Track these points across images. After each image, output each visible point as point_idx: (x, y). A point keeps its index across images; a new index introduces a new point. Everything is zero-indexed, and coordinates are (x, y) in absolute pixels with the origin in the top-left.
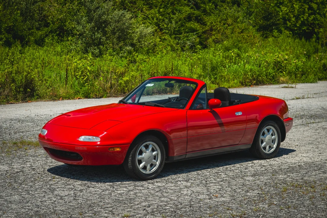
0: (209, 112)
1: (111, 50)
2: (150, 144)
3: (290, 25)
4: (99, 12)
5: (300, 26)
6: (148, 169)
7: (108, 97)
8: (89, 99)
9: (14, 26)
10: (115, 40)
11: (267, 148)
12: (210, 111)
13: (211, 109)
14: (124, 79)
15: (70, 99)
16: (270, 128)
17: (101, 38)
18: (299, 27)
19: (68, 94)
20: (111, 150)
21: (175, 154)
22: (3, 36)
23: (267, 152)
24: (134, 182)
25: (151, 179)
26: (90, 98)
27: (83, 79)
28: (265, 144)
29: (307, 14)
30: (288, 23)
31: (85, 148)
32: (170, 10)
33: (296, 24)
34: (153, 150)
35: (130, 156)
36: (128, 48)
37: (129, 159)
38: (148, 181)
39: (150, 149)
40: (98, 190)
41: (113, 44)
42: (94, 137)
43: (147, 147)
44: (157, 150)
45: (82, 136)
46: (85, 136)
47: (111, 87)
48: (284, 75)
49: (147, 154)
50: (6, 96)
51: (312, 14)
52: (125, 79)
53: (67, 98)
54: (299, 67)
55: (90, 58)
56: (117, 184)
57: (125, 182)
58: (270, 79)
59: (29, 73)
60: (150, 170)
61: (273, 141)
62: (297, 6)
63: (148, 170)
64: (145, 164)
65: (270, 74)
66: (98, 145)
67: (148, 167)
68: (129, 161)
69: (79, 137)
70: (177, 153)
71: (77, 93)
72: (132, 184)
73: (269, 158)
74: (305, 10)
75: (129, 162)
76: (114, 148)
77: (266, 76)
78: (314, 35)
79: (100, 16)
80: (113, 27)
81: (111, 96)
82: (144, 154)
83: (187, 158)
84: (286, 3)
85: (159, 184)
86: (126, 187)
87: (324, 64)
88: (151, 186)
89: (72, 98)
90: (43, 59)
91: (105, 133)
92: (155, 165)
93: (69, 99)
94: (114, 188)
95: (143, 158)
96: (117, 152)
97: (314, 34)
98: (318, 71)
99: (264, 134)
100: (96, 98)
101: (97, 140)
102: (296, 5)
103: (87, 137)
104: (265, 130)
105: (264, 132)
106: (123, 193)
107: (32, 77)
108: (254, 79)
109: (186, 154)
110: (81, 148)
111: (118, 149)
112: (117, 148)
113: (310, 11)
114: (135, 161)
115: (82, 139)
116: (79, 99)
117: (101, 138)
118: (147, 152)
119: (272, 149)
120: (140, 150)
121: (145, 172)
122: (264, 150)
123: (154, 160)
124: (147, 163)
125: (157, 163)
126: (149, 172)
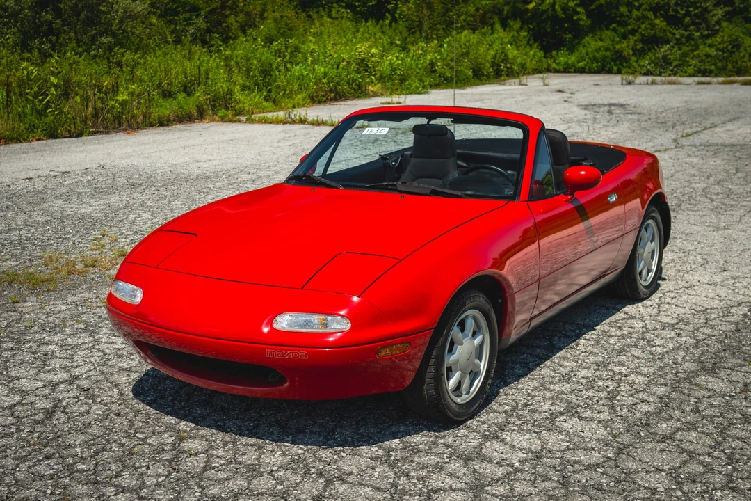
0: (567, 201)
1: (74, 44)
2: (467, 316)
6: (466, 390)
7: (93, 134)
8: (57, 140)
11: (645, 272)
12: (571, 199)
13: (573, 196)
14: (118, 98)
15: (21, 142)
16: (649, 225)
17: (53, 23)
19: (16, 132)
20: (383, 353)
21: (514, 331)
23: (643, 282)
26: (57, 137)
27: (42, 100)
28: (643, 265)
31: (302, 355)
34: (475, 334)
35: (432, 361)
36: (104, 40)
37: (428, 370)
39: (470, 331)
41: (76, 33)
42: (329, 318)
44: (482, 331)
45: (282, 313)
47: (96, 115)
48: (372, 82)
49: (463, 349)
52: (121, 98)
53: (14, 139)
54: (395, 69)
55: (56, 60)
58: (354, 89)
60: (469, 391)
61: (653, 254)
63: (465, 393)
64: (460, 376)
65: (354, 80)
67: (465, 385)
68: (427, 376)
71: (32, 129)
72: (443, 448)
73: (646, 296)
75: (427, 382)
76: (392, 344)
77: (348, 83)
78: (387, 14)
81: (98, 132)
82: (459, 347)
87: (431, 60)
89: (24, 140)
92: (479, 373)
93: (18, 141)
96: (400, 356)
97: (386, 12)
98: (423, 74)
99: (640, 241)
100: (70, 137)
103: (303, 317)
104: (643, 230)
105: (641, 235)
108: (331, 91)
109: (530, 324)
110: (288, 354)
111: (403, 349)
112: (399, 346)
114: (442, 371)
115: (285, 322)
116: (38, 140)
117: (350, 318)
118: (464, 340)
119: (650, 274)
120: (452, 339)
121: (458, 400)
122: (641, 278)
123: (477, 361)
124: (463, 373)
125: (482, 368)
126: (467, 396)
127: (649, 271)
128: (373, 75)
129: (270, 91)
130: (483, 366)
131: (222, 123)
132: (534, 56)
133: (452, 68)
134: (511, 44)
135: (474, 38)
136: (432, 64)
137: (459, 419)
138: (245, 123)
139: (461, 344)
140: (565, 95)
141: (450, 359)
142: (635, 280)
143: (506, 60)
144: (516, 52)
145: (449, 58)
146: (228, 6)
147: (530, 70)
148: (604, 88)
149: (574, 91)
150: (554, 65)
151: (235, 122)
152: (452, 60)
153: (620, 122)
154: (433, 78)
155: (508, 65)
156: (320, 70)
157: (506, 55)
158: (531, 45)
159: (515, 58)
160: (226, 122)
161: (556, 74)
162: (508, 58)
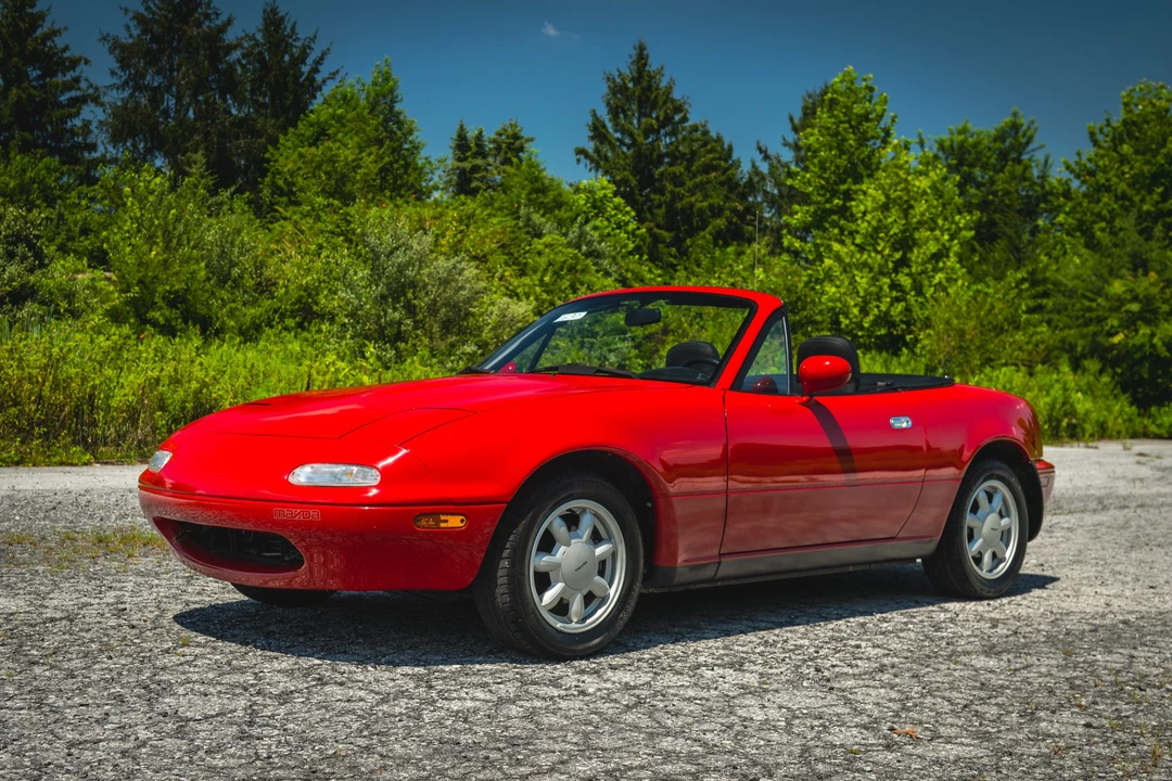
0: (802, 404)
2: (584, 510)
3: (847, 326)
4: (400, 257)
5: (871, 326)
6: (576, 614)
9: (187, 290)
10: (436, 328)
11: (987, 558)
12: (808, 401)
13: (811, 396)
16: (995, 489)
17: (402, 324)
18: (868, 330)
21: (681, 558)
22: (159, 313)
23: (984, 573)
24: (515, 667)
25: (587, 656)
28: (981, 546)
29: (888, 299)
30: (842, 318)
31: (314, 514)
32: (566, 284)
33: (861, 321)
34: (596, 538)
35: (506, 553)
37: (501, 565)
38: (576, 663)
39: (586, 533)
40: (362, 693)
41: (431, 338)
42: (355, 469)
43: (572, 520)
44: (610, 539)
45: (302, 463)
46: (315, 465)
49: (570, 553)
50: (139, 441)
51: (898, 300)
56: (444, 671)
57: (478, 666)
59: (205, 385)
60: (584, 620)
61: (1005, 536)
62: (864, 280)
63: (575, 620)
64: (563, 591)
66: (372, 502)
67: (576, 606)
68: (500, 573)
69: (290, 469)
70: (688, 554)
72: (510, 675)
73: (990, 595)
74: (881, 289)
75: (500, 581)
76: (438, 514)
79: (401, 269)
80: (432, 297)
82: (563, 548)
83: (723, 579)
84: (838, 274)
85: (627, 677)
86: (485, 685)
88: (591, 684)
90: (253, 365)
91: (404, 451)
92: (604, 600)
94: (431, 687)
95: (558, 566)
96: (451, 532)
99: (975, 508)
101: (365, 478)
102: (862, 277)
103: (325, 468)
104: (979, 493)
105: (976, 501)
106: (476, 711)
107: (214, 395)
109: (719, 563)
110: (297, 514)
111: (455, 522)
112: (449, 518)
113: (894, 294)
114: (523, 574)
115: (302, 476)
117: (384, 472)
118: (573, 541)
119: (1002, 566)
120: (547, 530)
121: (561, 626)
122: (978, 564)
123: (601, 580)
124: (570, 589)
125: (610, 593)
126: (579, 625)
127: (997, 560)
130: (614, 592)
132: (1121, 412)
139: (568, 545)
140: (1145, 458)
141: (542, 561)
147: (1114, 433)
149: (1163, 456)
159: (1087, 413)
161: (1156, 441)
162: (1076, 411)
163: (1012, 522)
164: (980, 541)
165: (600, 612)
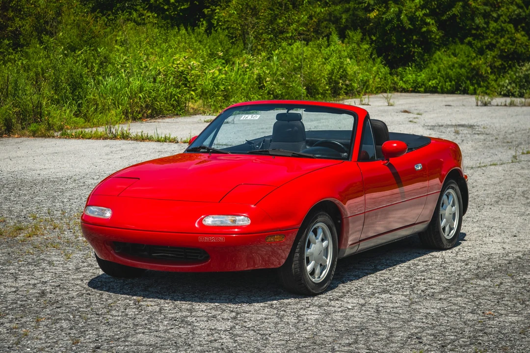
2: (318, 227)
6: (318, 275)
11: (447, 229)
12: (387, 163)
13: (389, 160)
16: (450, 193)
20: (269, 240)
21: (349, 244)
23: (446, 236)
28: (445, 222)
31: (221, 239)
34: (323, 239)
35: (297, 250)
37: (295, 256)
39: (320, 236)
43: (315, 232)
44: (327, 238)
46: (214, 216)
48: (192, 98)
49: (316, 247)
54: (218, 84)
60: (320, 276)
61: (454, 216)
63: (317, 277)
64: (314, 265)
67: (318, 271)
68: (295, 259)
70: (351, 242)
73: (450, 247)
75: (294, 263)
76: (274, 235)
78: (203, 20)
82: (313, 245)
92: (326, 266)
95: (312, 254)
96: (280, 243)
97: (202, 17)
99: (443, 204)
101: (244, 222)
104: (445, 197)
105: (443, 200)
108: (147, 107)
109: (359, 245)
111: (281, 238)
112: (278, 237)
114: (303, 259)
115: (209, 221)
117: (250, 218)
118: (316, 241)
119: (452, 232)
120: (309, 240)
121: (313, 280)
122: (444, 232)
123: (324, 257)
124: (316, 262)
125: (328, 263)
126: (318, 279)
127: (451, 229)
128: (193, 91)
129: (79, 106)
130: (329, 262)
131: (34, 138)
132: (377, 73)
133: (283, 84)
134: (351, 58)
135: (308, 51)
136: (260, 79)
137: (314, 291)
138: (60, 138)
139: (315, 243)
140: (411, 115)
141: (308, 252)
142: (438, 232)
143: (344, 76)
144: (356, 68)
145: (279, 73)
146: (11, 7)
148: (456, 110)
149: (421, 112)
150: (401, 84)
151: (49, 137)
152: (282, 75)
153: (465, 142)
154: (261, 95)
155: (347, 82)
156: (136, 83)
157: (345, 70)
158: (374, 60)
159: (355, 74)
160: (38, 137)
162: (347, 74)
163: (456, 209)
164: (444, 220)
165: (324, 272)
